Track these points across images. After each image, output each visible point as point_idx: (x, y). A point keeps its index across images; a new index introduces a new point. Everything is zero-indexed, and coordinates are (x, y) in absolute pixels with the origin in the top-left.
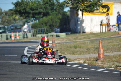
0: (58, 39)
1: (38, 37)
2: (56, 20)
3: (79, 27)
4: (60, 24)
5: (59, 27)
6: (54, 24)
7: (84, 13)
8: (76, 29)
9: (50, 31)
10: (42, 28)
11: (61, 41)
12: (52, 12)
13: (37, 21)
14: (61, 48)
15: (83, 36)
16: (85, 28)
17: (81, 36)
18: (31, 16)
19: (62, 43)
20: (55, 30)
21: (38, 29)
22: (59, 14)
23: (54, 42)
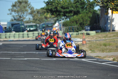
0: (88, 37)
2: (87, 19)
3: (109, 26)
4: (90, 22)
5: (89, 25)
6: (84, 22)
7: (114, 12)
8: (106, 27)
9: (81, 29)
10: (72, 26)
11: (91, 39)
12: (82, 11)
13: (68, 19)
14: (91, 46)
15: (112, 34)
16: (115, 27)
17: (111, 34)
18: (62, 14)
19: (92, 41)
20: (86, 28)
21: (69, 27)
22: (90, 13)
23: (84, 40)
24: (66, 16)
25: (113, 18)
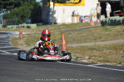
0: (29, 30)
1: (9, 28)
2: (28, 11)
3: (51, 18)
4: (32, 14)
5: (30, 18)
6: (25, 15)
7: (56, 4)
8: (47, 19)
9: (22, 22)
10: (13, 18)
11: (31, 32)
12: (23, 3)
13: (9, 12)
14: (28, 40)
15: (54, 27)
16: (57, 19)
17: (52, 27)
18: (2, 7)
19: (31, 34)
20: (27, 20)
21: (9, 20)
22: (31, 5)
23: (21, 33)
24: (7, 9)
25: (55, 10)
